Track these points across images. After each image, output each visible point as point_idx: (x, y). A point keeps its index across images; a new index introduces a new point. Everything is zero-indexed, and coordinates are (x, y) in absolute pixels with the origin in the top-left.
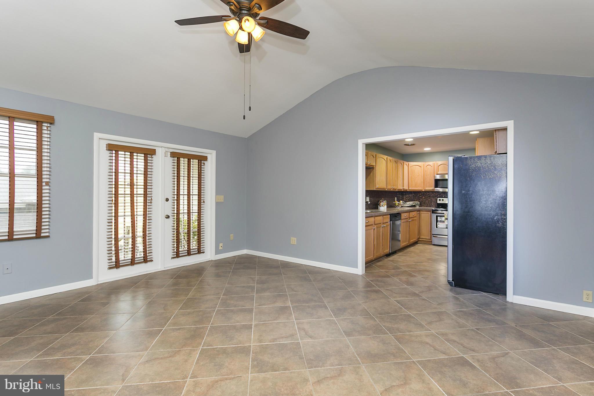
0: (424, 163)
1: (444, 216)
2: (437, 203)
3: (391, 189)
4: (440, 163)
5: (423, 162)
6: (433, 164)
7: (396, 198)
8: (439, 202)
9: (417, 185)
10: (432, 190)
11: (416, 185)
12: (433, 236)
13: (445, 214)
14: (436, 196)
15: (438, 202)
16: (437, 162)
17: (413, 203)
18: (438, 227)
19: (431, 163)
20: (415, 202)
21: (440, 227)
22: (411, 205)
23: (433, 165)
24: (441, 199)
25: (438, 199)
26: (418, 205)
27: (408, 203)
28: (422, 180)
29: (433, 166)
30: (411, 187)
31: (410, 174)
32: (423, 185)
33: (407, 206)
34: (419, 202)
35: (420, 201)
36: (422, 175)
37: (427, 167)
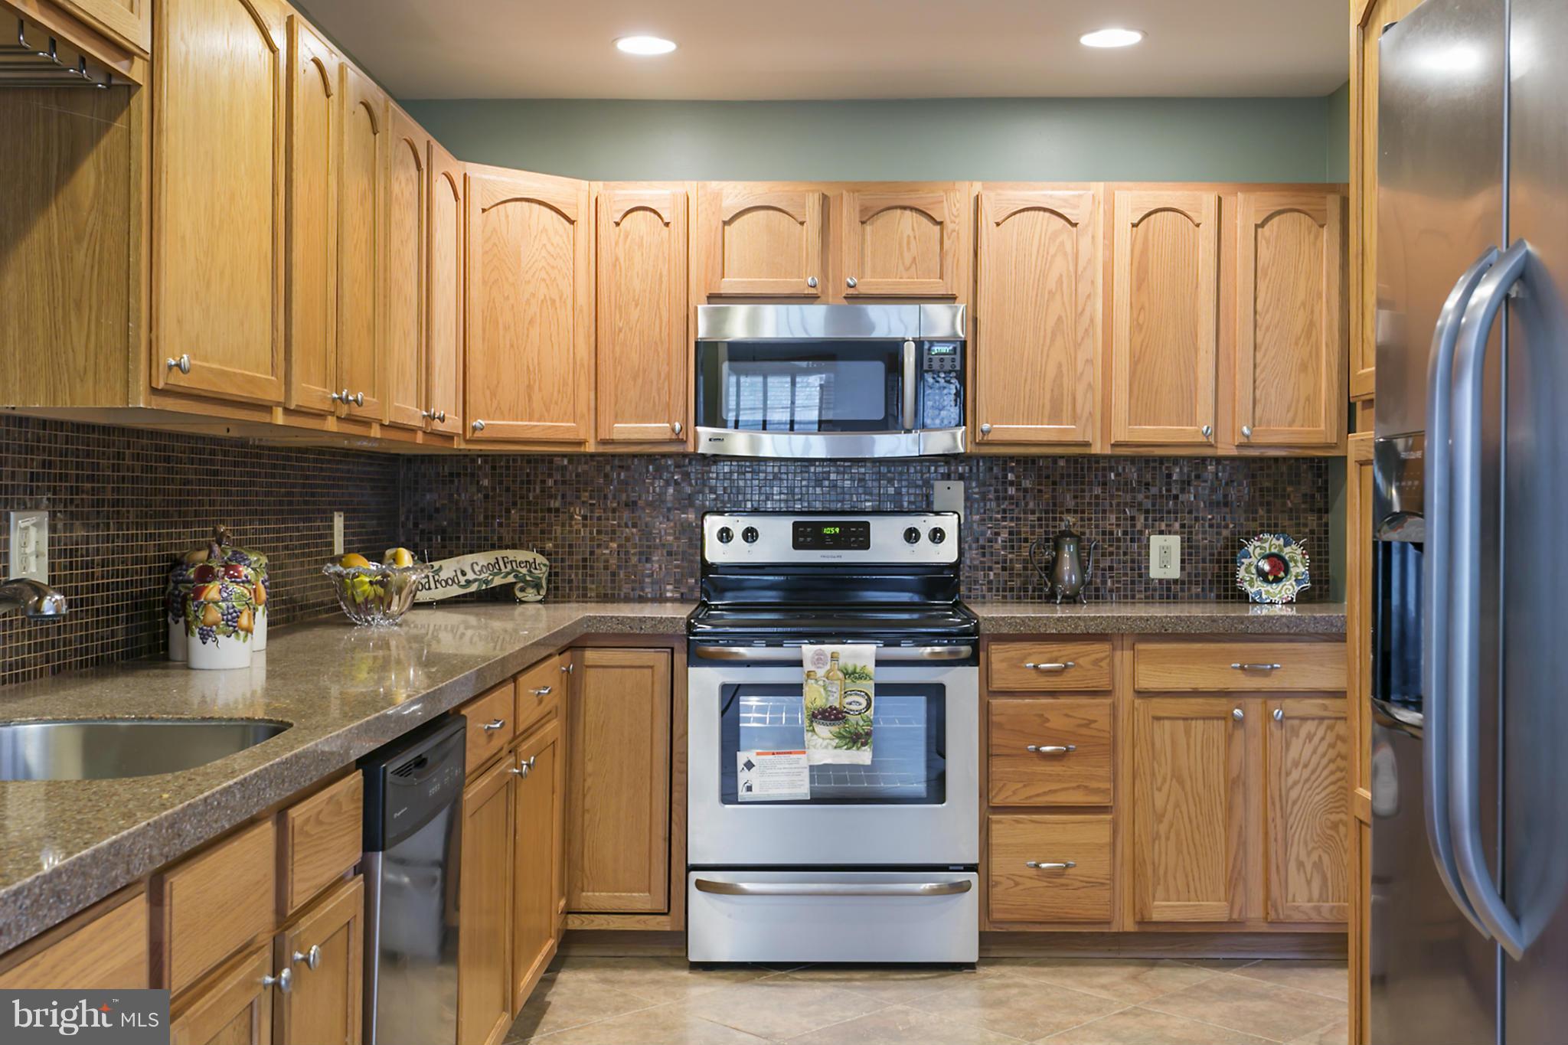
0: (598, 187)
1: (796, 690)
2: (707, 568)
3: (321, 415)
4: (735, 193)
5: (590, 179)
6: (682, 201)
7: (339, 522)
8: (716, 552)
9: (536, 396)
10: (670, 442)
11: (529, 387)
12: (701, 885)
13: (808, 666)
14: (686, 502)
15: (710, 557)
16: (714, 185)
17: (494, 568)
18: (742, 793)
19: (657, 192)
20: (510, 554)
21: (757, 793)
22: (473, 588)
23: (682, 208)
24: (738, 524)
25: (713, 524)
26: (537, 586)
27: (448, 567)
28: (584, 352)
29: (682, 218)
30: (488, 416)
31: (475, 277)
32: (585, 395)
33: (439, 594)
34: (541, 559)
35: (549, 545)
36: (584, 299)
37: (624, 223)
